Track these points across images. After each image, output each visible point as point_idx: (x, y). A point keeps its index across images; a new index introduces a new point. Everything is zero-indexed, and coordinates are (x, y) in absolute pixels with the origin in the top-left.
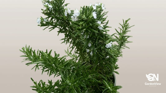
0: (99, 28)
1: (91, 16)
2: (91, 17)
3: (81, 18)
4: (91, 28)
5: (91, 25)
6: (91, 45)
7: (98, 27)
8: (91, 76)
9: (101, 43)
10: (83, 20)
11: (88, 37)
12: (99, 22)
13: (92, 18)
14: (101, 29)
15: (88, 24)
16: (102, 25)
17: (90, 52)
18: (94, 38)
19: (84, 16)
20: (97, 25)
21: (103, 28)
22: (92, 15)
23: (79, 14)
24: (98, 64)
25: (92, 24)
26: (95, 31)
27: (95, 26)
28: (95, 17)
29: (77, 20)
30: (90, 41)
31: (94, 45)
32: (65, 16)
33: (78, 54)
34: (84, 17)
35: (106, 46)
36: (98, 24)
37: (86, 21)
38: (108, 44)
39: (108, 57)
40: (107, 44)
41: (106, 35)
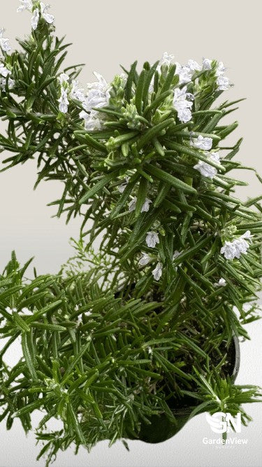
0: (198, 172)
1: (163, 109)
2: (162, 112)
3: (116, 117)
4: (164, 168)
5: (163, 153)
6: (157, 240)
7: (195, 167)
8: (151, 346)
9: (199, 229)
10: (123, 128)
11: (146, 208)
12: (202, 142)
13: (169, 116)
14: (208, 172)
15: (148, 147)
16: (215, 157)
17: (153, 267)
18: (174, 214)
19: (133, 107)
20: (192, 152)
21: (218, 169)
22: (171, 103)
23: (109, 96)
24: (183, 300)
25: (168, 148)
26: (179, 183)
27: (183, 158)
28: (185, 115)
29: (99, 127)
30: (156, 224)
31: (171, 240)
32: (61, 113)
33: (113, 257)
34: (130, 111)
35: (223, 250)
36: (196, 149)
37: (138, 133)
38: (231, 240)
39: (222, 281)
40: (228, 243)
41: (227, 200)
